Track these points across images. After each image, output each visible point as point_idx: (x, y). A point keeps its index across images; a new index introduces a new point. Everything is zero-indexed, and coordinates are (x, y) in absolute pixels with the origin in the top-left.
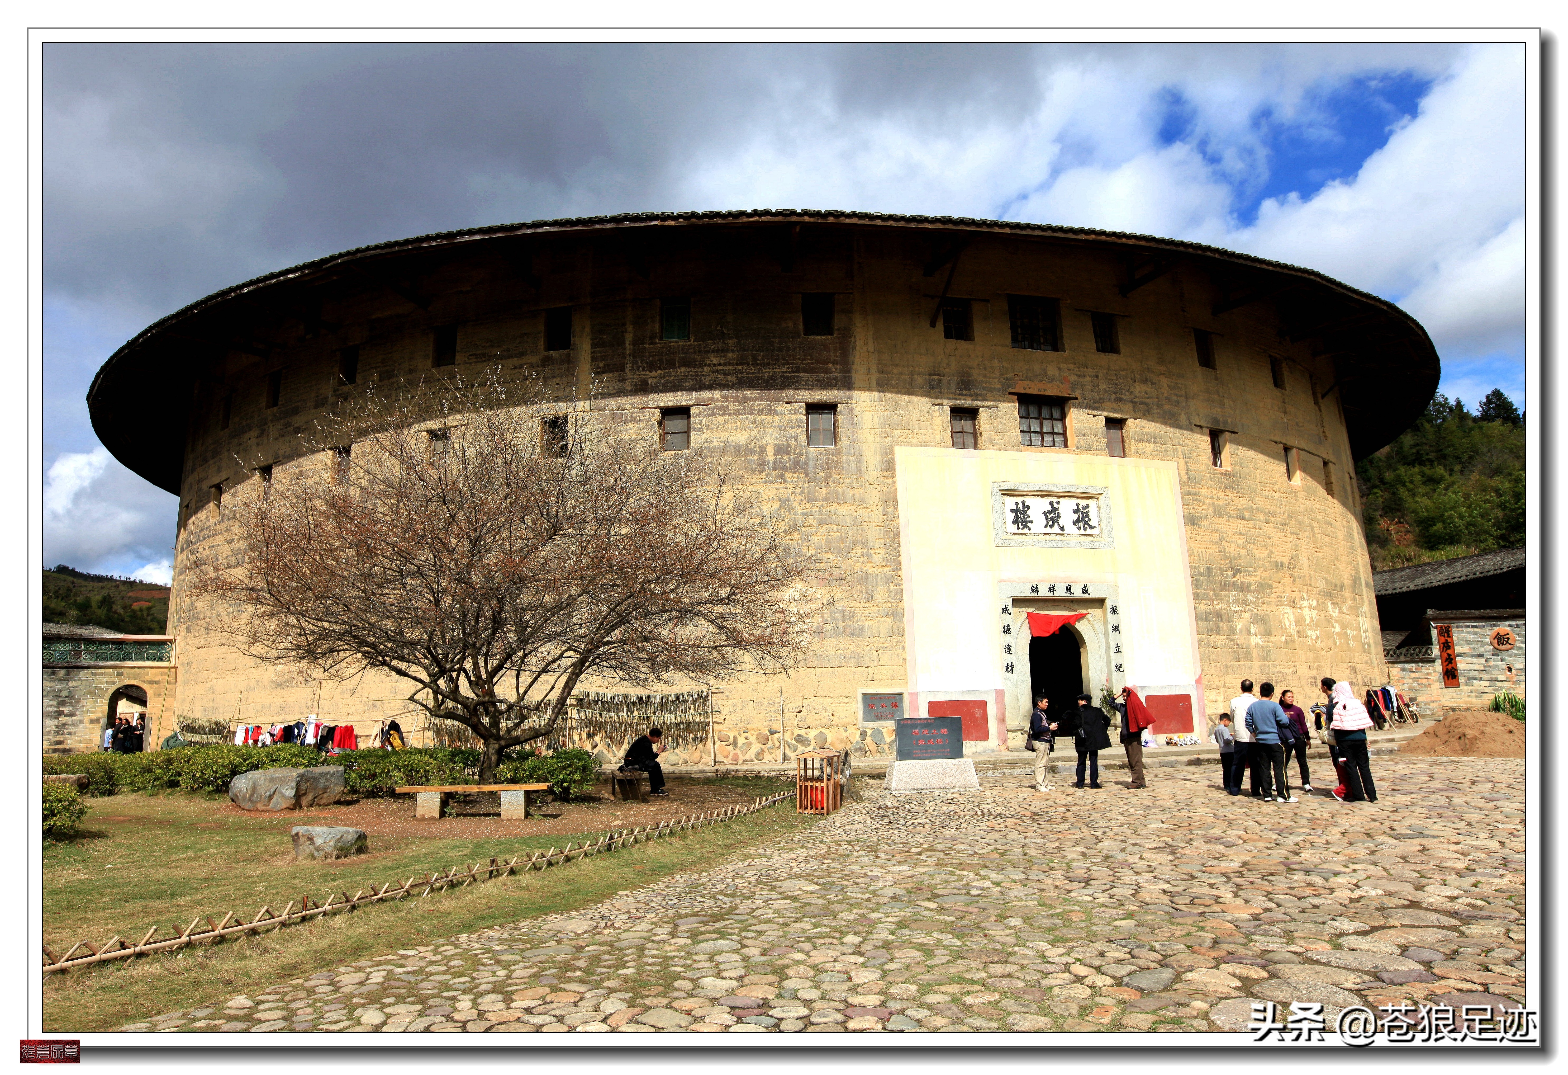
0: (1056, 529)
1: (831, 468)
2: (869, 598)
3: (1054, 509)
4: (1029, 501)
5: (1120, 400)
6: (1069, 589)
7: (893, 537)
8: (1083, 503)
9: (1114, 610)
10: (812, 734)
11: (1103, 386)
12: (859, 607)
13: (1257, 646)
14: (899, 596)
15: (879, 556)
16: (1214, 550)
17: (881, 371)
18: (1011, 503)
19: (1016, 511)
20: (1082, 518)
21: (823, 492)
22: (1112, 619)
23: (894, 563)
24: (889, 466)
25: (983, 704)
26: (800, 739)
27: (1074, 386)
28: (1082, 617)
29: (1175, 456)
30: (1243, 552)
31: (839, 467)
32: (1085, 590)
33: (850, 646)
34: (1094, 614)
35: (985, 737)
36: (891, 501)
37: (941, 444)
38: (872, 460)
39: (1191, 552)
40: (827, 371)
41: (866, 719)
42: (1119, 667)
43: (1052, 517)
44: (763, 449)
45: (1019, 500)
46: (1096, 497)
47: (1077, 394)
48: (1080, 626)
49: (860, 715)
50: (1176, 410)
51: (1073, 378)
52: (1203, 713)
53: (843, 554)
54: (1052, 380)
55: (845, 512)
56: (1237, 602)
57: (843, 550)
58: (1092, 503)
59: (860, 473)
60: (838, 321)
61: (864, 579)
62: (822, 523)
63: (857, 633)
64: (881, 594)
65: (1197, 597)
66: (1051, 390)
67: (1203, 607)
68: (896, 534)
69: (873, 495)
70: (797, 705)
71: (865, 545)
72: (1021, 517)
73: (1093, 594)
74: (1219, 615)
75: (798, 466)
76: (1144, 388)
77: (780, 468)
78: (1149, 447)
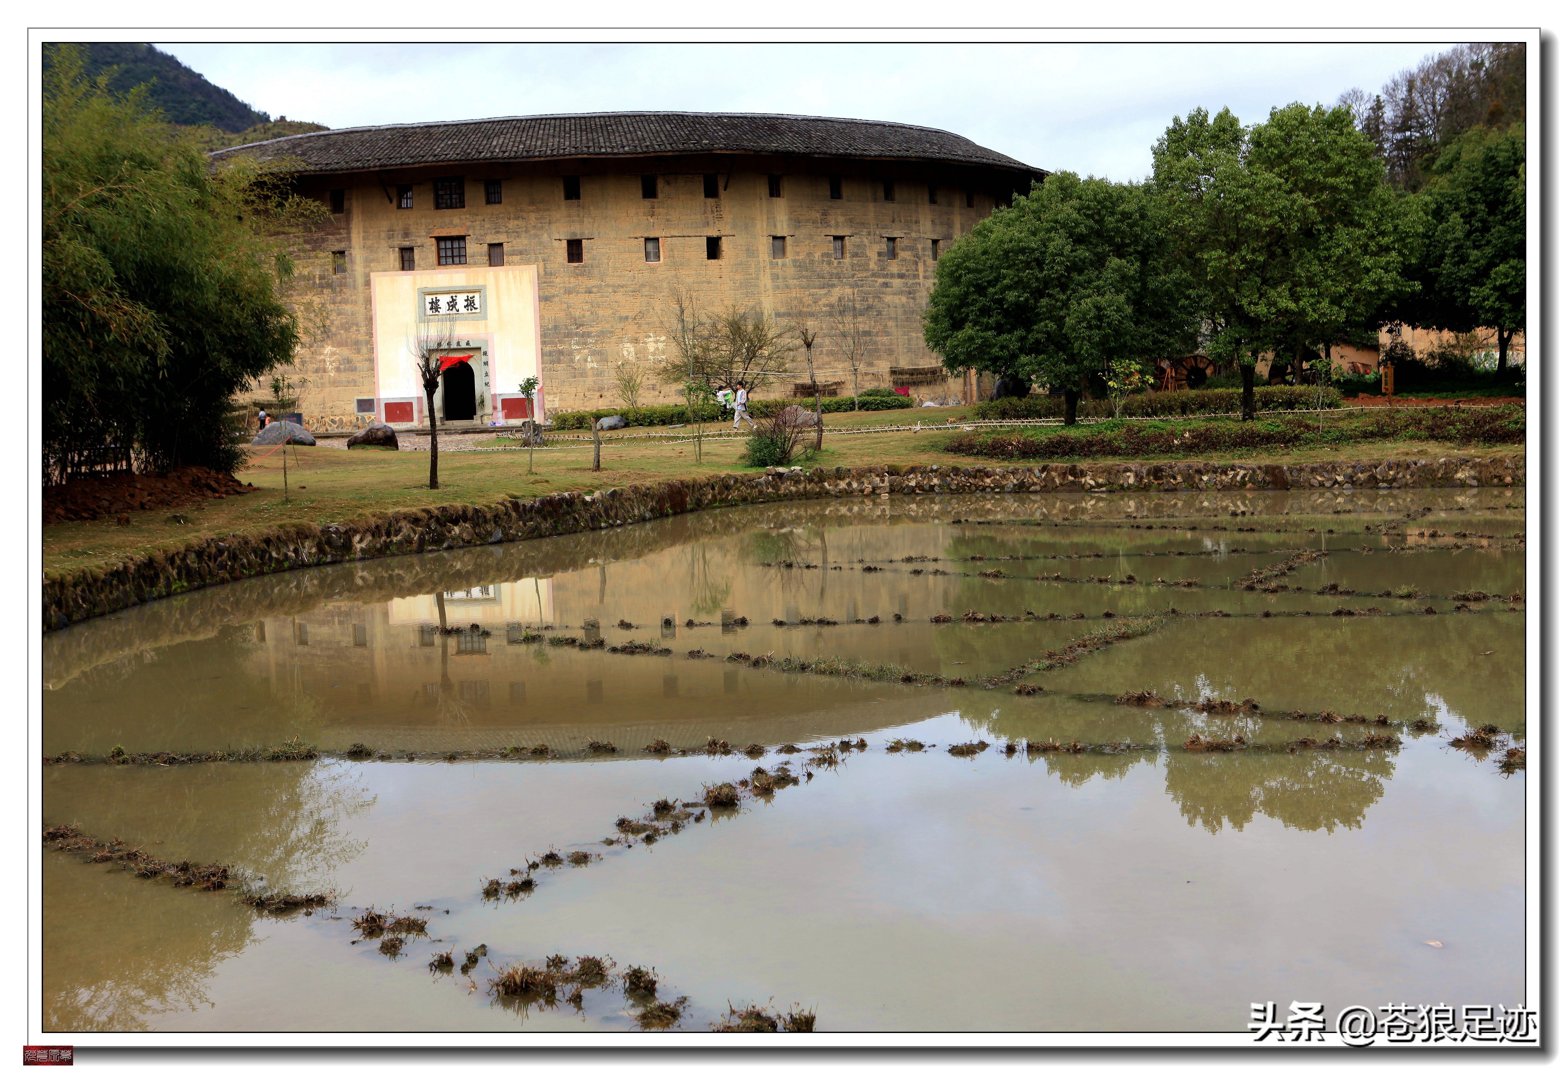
0: (454, 311)
1: (343, 285)
2: (359, 352)
3: (453, 300)
4: (439, 297)
5: (498, 232)
6: (458, 343)
7: (370, 320)
8: (471, 295)
9: (485, 353)
10: (337, 419)
11: (487, 226)
12: (355, 357)
13: (592, 368)
14: (372, 350)
15: (363, 330)
16: (562, 315)
17: (364, 232)
18: (429, 299)
19: (432, 303)
20: (470, 304)
21: (339, 298)
22: (484, 359)
23: (370, 334)
24: (368, 283)
25: (411, 404)
26: (333, 421)
27: (468, 228)
28: (470, 357)
29: (536, 260)
30: (587, 314)
31: (345, 285)
32: (468, 344)
33: (351, 376)
34: (476, 355)
35: (412, 420)
36: (369, 301)
37: (394, 269)
38: (360, 280)
39: (542, 318)
40: (340, 234)
41: (359, 411)
42: (487, 384)
43: (452, 304)
44: (314, 277)
45: (434, 297)
46: (479, 291)
47: (470, 233)
48: (471, 362)
49: (356, 410)
50: (539, 233)
51: (468, 223)
52: (542, 407)
53: (347, 330)
54: (456, 226)
55: (348, 308)
56: (578, 344)
57: (346, 327)
58: (477, 295)
59: (355, 287)
60: (346, 204)
61: (357, 343)
62: (339, 314)
63: (354, 369)
64: (364, 350)
65: (544, 343)
66: (454, 233)
67: (548, 348)
68: (371, 319)
69: (361, 299)
70: (330, 405)
71: (357, 325)
72: (435, 306)
73: (472, 345)
74: (561, 353)
75: (329, 286)
76: (516, 222)
77: (322, 286)
78: (516, 258)
